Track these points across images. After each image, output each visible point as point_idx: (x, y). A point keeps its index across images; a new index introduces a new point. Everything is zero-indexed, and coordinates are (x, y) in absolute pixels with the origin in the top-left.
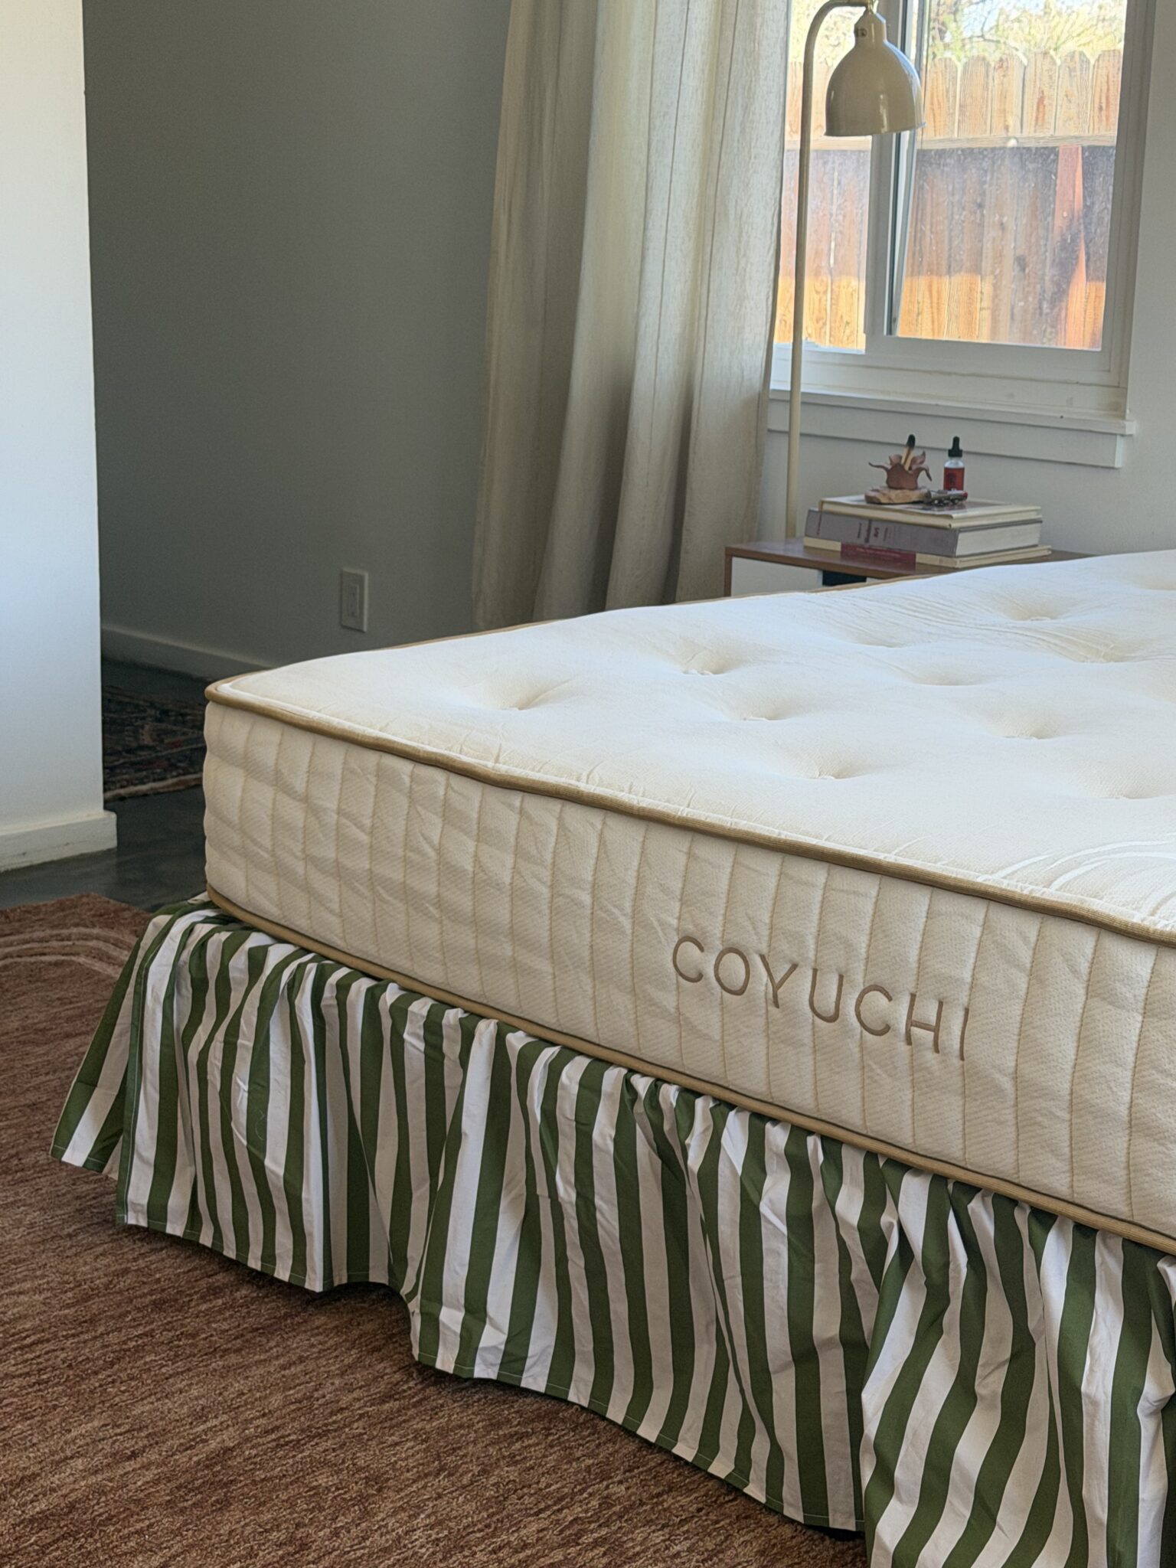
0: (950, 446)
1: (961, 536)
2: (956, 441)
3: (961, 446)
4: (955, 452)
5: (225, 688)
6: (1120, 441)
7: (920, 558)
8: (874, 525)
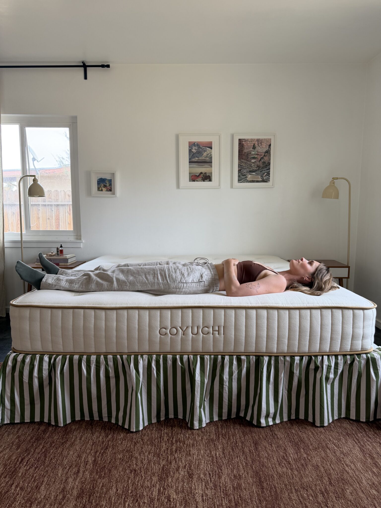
0: (60, 246)
1: (69, 260)
2: (61, 245)
3: (62, 246)
4: (61, 247)
5: (14, 302)
6: (81, 243)
7: (60, 264)
8: (51, 260)
